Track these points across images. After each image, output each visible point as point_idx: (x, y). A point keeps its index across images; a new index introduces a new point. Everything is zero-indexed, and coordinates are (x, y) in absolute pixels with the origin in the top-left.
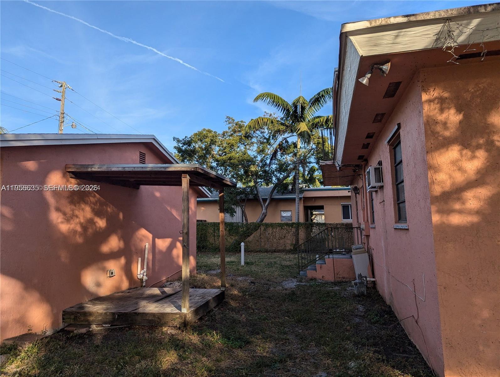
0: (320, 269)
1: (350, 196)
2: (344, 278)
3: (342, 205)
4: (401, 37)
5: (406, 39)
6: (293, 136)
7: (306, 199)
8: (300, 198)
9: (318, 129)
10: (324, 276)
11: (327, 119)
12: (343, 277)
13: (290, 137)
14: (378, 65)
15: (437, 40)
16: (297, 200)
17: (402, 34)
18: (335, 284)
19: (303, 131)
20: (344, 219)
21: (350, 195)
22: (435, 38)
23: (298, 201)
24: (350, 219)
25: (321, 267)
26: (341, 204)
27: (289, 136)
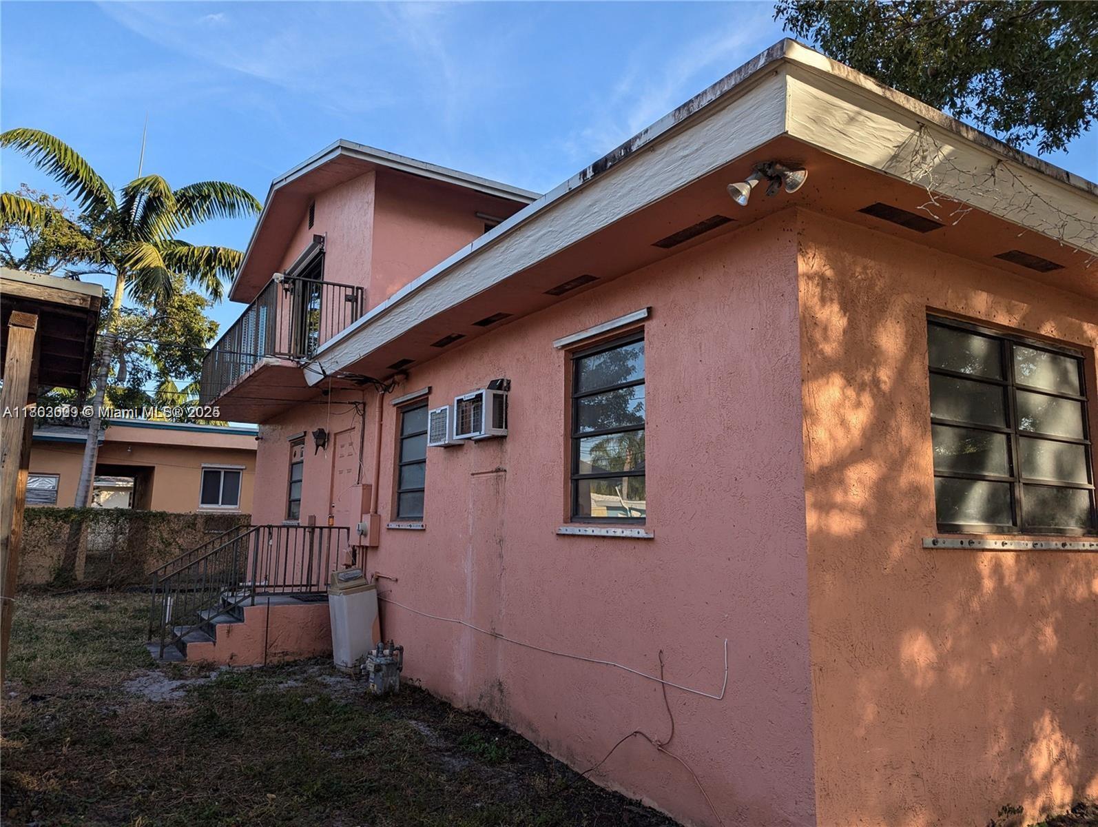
0: (226, 635)
1: (256, 451)
2: (285, 653)
3: (203, 468)
4: (857, 124)
5: (859, 132)
6: (103, 272)
7: (106, 447)
8: (99, 441)
9: (180, 272)
10: (236, 652)
11: (210, 256)
12: (283, 653)
13: (91, 272)
14: (784, 168)
15: (894, 158)
16: (91, 446)
17: (861, 118)
18: (269, 670)
19: (152, 266)
20: (203, 503)
21: (256, 449)
22: (893, 153)
23: (94, 449)
24: (218, 503)
25: (229, 632)
26: (203, 465)
27: (87, 270)
